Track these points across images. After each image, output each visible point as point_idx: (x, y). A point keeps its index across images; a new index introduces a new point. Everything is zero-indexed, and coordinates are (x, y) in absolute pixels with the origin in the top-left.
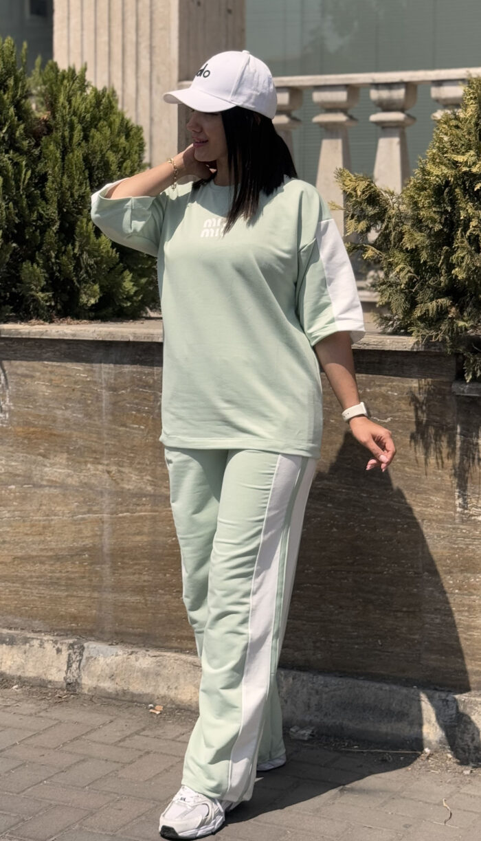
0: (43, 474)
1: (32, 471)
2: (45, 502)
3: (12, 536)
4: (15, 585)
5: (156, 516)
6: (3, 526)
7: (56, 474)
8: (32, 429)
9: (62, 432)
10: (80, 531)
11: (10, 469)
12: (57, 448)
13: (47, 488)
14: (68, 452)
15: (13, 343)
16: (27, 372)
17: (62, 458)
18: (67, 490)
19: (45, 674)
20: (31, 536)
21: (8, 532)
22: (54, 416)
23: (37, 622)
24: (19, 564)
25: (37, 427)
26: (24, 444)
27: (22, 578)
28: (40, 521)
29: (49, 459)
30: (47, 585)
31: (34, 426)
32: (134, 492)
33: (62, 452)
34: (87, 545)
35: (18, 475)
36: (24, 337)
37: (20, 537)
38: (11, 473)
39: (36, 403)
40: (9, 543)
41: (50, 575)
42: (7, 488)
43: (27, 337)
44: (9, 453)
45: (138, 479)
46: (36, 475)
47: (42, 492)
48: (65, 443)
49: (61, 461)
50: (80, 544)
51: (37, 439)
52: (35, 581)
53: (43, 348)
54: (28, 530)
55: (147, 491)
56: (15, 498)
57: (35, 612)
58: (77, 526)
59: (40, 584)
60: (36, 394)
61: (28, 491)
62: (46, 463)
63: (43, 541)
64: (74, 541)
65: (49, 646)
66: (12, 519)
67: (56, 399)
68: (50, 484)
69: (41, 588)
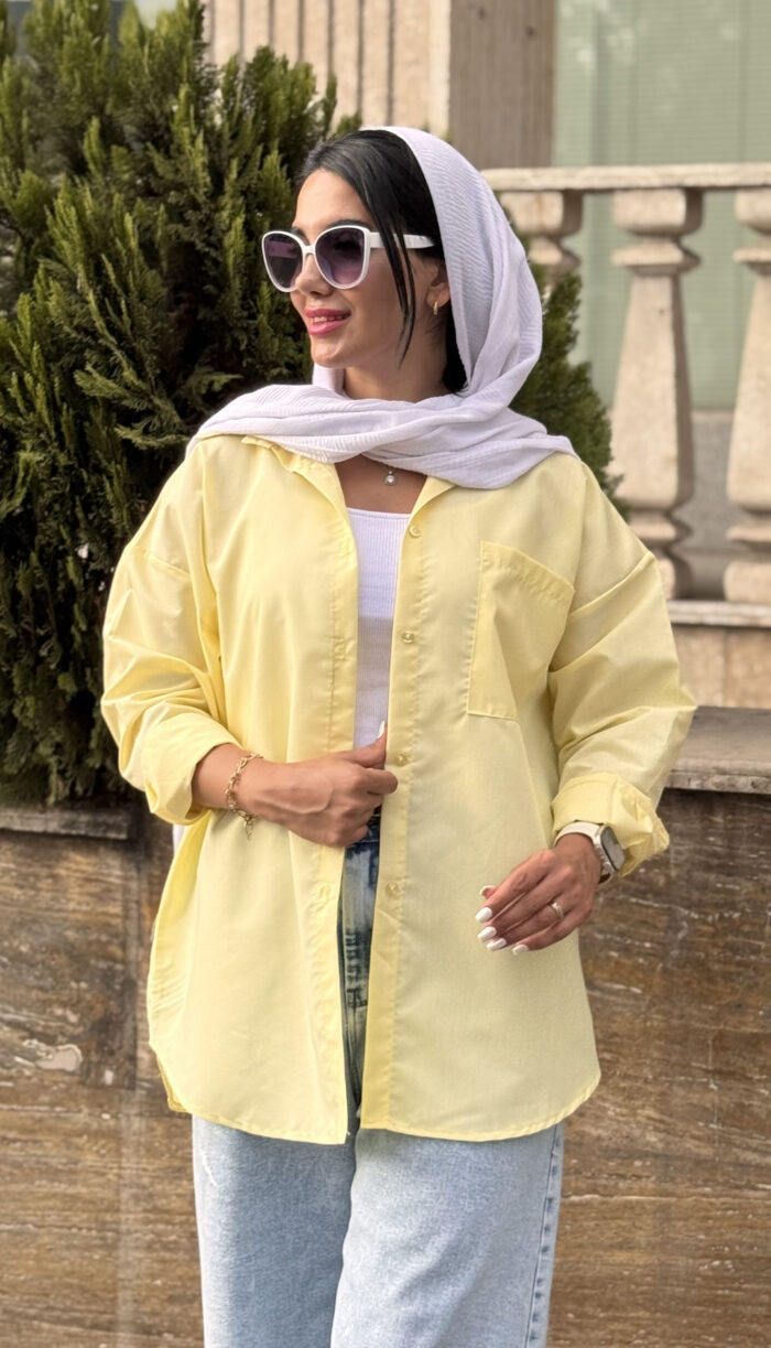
5: (670, 1205)
32: (612, 1146)
45: (623, 1115)
55: (647, 1143)
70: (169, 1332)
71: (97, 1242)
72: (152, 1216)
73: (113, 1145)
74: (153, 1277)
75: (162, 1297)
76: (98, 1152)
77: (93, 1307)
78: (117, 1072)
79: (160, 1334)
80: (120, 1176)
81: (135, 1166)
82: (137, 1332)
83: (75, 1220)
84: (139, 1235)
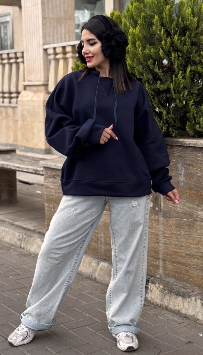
0: (197, 214)
1: (193, 213)
2: (198, 229)
3: (185, 244)
4: (187, 268)
6: (182, 238)
8: (193, 192)
11: (184, 210)
15: (185, 148)
16: (190, 163)
19: (196, 315)
20: (193, 245)
21: (183, 241)
23: (196, 287)
24: (188, 258)
25: (194, 191)
26: (190, 198)
27: (190, 265)
28: (196, 238)
29: (200, 207)
30: (200, 270)
35: (187, 214)
36: (187, 145)
37: (189, 245)
38: (185, 213)
39: (194, 178)
40: (184, 247)
41: (201, 265)
42: (183, 220)
43: (189, 145)
44: (184, 203)
46: (195, 214)
47: (198, 224)
51: (195, 197)
52: (195, 267)
53: (197, 152)
54: (192, 242)
56: (186, 225)
57: (195, 283)
59: (197, 269)
60: (194, 174)
61: (191, 222)
62: (199, 209)
63: (198, 248)
65: (199, 301)
66: (185, 235)
68: (200, 220)
69: (197, 271)
70: (168, 261)
71: (156, 242)
72: (164, 237)
73: (158, 223)
74: (165, 250)
75: (166, 254)
76: (156, 224)
77: (156, 255)
78: (158, 208)
79: (166, 261)
80: (159, 229)
81: (161, 227)
82: (162, 260)
83: (153, 237)
84: (162, 241)
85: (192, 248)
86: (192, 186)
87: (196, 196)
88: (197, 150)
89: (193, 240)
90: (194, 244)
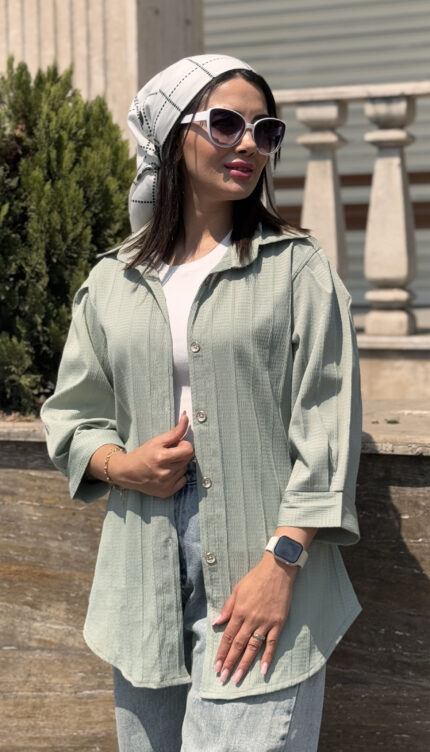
0: (32, 631)
1: (15, 627)
2: (35, 671)
7: (50, 631)
8: (14, 568)
9: (58, 572)
10: (87, 714)
12: (52, 595)
13: (38, 651)
14: (68, 600)
16: (5, 487)
17: (59, 609)
18: (68, 654)
20: (15, 720)
22: (46, 550)
25: (21, 565)
26: (3, 588)
28: (28, 698)
29: (41, 610)
31: (18, 563)
33: (58, 601)
34: (98, 733)
39: (20, 530)
43: (6, 439)
46: (22, 632)
47: (31, 657)
48: (62, 588)
49: (57, 613)
50: (88, 732)
51: (22, 581)
53: (28, 455)
54: (11, 711)
58: (83, 707)
60: (19, 518)
61: (10, 655)
62: (35, 616)
63: (33, 727)
64: (79, 728)
67: (49, 527)
68: (41, 646)
85: (10, 731)
86: (11, 552)
87: (25, 579)
88: (30, 449)
89: (17, 705)
90: (18, 718)
